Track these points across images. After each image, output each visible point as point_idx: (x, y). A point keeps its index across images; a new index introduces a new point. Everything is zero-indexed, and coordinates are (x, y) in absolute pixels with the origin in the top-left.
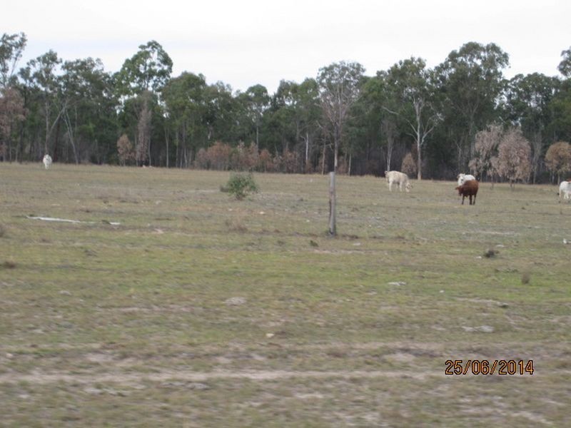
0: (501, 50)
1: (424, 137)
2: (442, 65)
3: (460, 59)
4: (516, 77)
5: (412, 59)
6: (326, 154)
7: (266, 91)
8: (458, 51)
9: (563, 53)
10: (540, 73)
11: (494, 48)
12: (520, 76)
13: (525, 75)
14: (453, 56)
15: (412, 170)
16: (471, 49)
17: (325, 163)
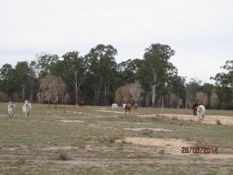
0: (113, 48)
1: (79, 86)
2: (88, 54)
3: (95, 52)
4: (128, 61)
5: (74, 52)
6: (32, 94)
7: (11, 67)
8: (95, 48)
9: (146, 49)
10: (138, 59)
11: (110, 47)
12: (130, 60)
13: (132, 60)
14: (93, 50)
15: (68, 101)
16: (101, 47)
17: (32, 98)
